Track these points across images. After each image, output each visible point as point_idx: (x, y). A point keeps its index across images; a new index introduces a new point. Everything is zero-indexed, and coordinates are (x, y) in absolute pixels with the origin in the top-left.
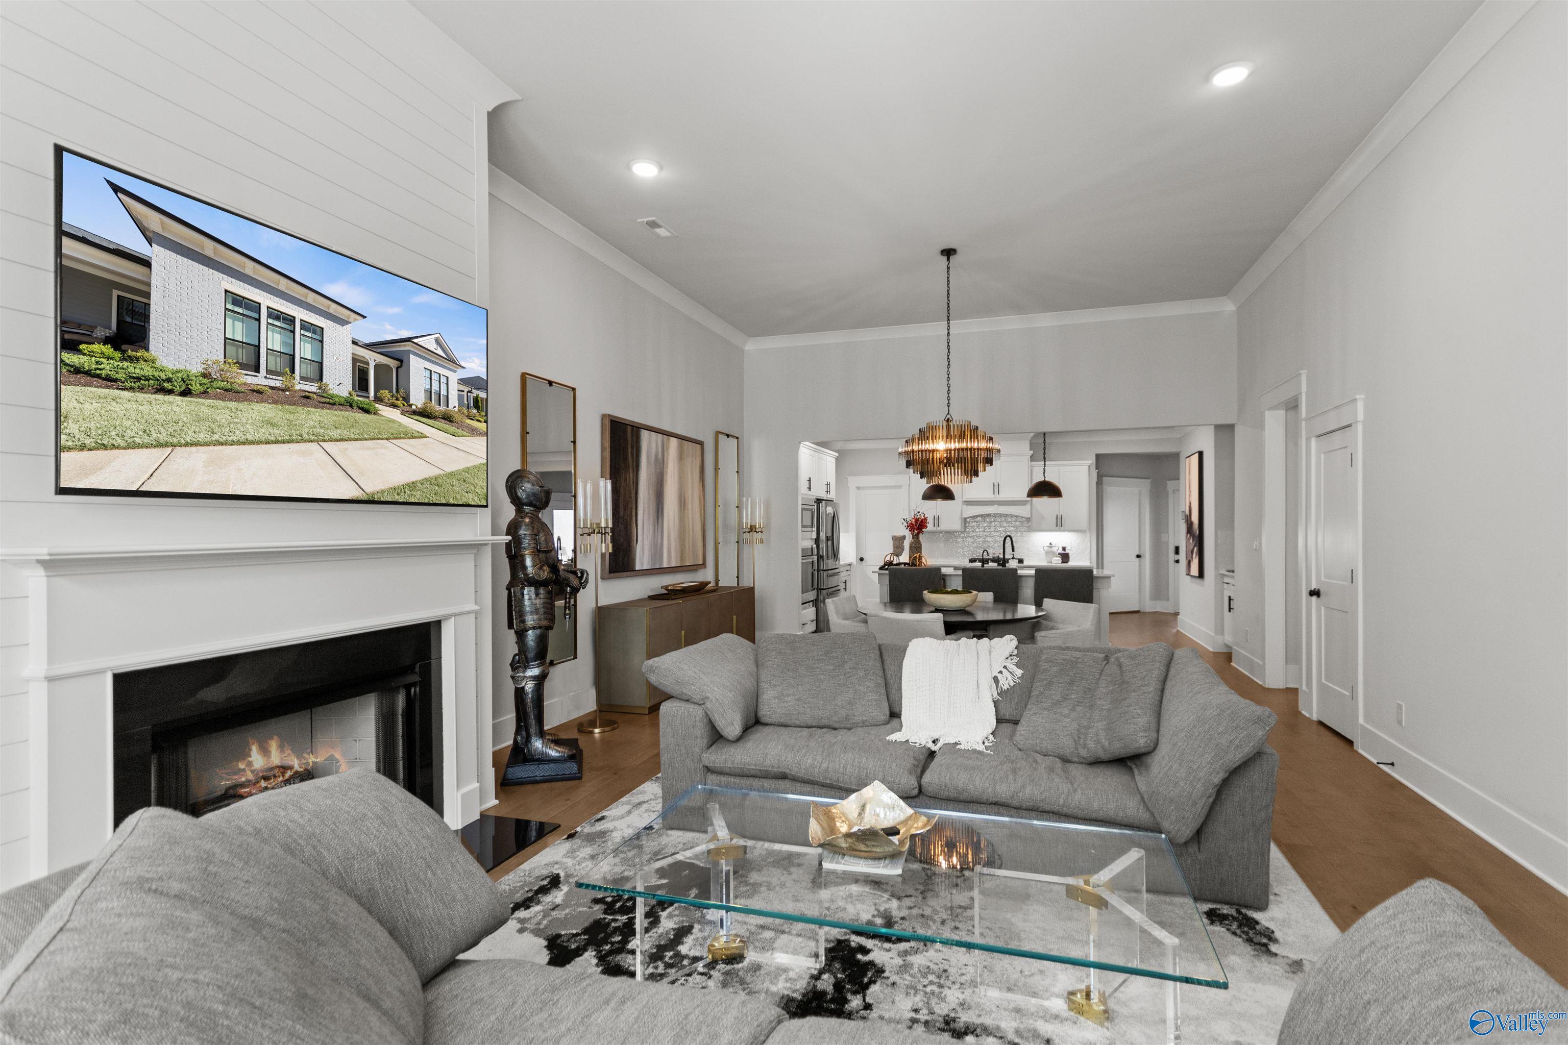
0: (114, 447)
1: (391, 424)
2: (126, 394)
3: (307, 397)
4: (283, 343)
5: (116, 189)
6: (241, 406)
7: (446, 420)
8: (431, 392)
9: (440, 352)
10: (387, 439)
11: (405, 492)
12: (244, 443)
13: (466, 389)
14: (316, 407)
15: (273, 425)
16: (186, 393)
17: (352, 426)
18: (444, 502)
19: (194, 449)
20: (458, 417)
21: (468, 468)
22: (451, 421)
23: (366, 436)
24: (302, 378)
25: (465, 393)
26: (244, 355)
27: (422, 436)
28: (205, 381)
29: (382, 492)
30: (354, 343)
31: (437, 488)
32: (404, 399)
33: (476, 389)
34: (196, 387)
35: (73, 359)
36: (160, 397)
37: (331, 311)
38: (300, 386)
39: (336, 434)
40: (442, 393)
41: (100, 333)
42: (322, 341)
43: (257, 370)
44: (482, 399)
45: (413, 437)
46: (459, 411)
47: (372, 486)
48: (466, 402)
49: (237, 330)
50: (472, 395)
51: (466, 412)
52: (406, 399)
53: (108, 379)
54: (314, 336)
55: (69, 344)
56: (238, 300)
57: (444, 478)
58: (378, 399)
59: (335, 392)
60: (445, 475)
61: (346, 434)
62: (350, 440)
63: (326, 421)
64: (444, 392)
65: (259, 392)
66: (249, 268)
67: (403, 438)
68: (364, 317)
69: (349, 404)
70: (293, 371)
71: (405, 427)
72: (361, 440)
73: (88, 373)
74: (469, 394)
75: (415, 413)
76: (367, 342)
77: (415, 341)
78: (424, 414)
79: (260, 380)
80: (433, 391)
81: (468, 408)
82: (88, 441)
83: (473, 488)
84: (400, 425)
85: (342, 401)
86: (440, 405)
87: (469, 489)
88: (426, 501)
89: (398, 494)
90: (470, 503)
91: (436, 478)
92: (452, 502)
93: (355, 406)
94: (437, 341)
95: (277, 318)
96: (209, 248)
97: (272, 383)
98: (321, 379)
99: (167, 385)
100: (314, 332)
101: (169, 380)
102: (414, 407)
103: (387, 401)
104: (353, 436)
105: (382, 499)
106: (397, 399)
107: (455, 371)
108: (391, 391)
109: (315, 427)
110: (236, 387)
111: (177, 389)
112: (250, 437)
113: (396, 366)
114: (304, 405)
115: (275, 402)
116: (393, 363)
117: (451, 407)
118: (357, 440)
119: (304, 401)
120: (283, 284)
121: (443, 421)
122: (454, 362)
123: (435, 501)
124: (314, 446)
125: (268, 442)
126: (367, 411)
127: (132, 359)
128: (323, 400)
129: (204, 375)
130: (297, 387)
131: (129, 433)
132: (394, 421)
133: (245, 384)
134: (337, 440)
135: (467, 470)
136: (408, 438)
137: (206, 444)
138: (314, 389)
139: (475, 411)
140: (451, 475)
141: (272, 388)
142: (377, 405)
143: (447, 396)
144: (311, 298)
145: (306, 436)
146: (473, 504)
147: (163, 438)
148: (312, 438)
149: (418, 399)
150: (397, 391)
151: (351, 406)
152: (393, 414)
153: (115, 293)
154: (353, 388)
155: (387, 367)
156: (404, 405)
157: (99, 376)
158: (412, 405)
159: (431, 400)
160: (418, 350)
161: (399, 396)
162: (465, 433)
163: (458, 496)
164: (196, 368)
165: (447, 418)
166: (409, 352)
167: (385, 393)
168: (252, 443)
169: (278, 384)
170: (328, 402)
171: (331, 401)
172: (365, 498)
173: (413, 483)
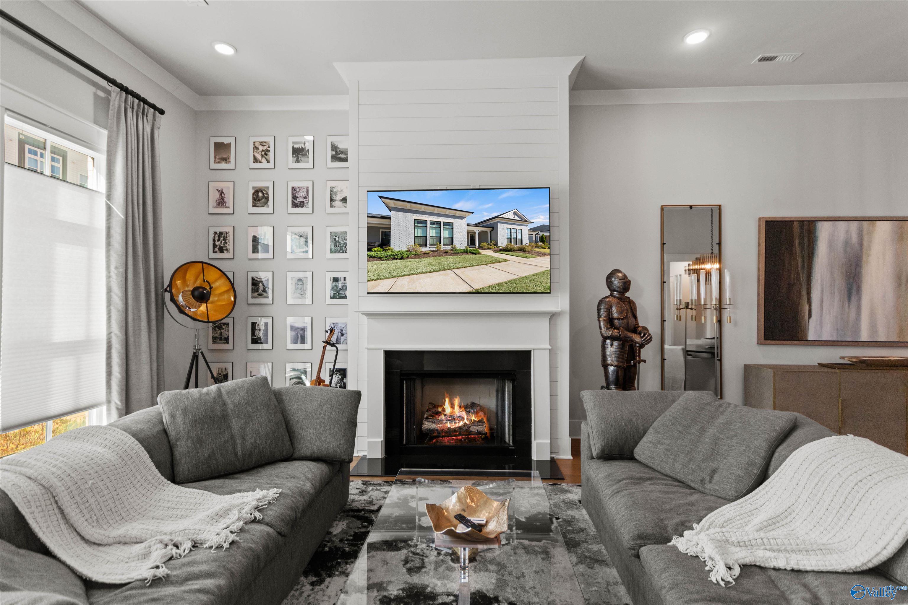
1: (487, 257)
2: (384, 262)
6: (420, 260)
7: (520, 251)
8: (511, 239)
9: (517, 218)
10: (485, 264)
13: (534, 233)
15: (432, 265)
16: (402, 258)
17: (467, 261)
20: (529, 249)
21: (536, 274)
22: (524, 251)
24: (444, 245)
26: (421, 241)
27: (506, 261)
28: (408, 253)
29: (483, 288)
30: (468, 225)
31: (515, 285)
32: (495, 245)
33: (541, 232)
34: (405, 256)
35: (371, 254)
36: (394, 261)
37: (457, 215)
38: (443, 248)
39: (459, 265)
41: (377, 244)
42: (453, 228)
43: (426, 245)
44: (546, 236)
45: (500, 262)
46: (530, 245)
47: (477, 286)
48: (534, 239)
50: (539, 236)
52: (496, 244)
53: (379, 258)
54: (449, 227)
55: (369, 250)
58: (480, 247)
59: (459, 248)
61: (464, 264)
62: (466, 267)
64: (519, 237)
65: (427, 254)
67: (494, 263)
68: (473, 213)
69: (466, 252)
70: (440, 243)
71: (496, 258)
73: (374, 257)
74: (536, 235)
75: (501, 250)
76: (474, 223)
77: (501, 216)
78: (507, 250)
79: (427, 249)
81: (536, 242)
84: (492, 257)
85: (462, 251)
86: (516, 244)
93: (468, 252)
94: (515, 213)
97: (432, 249)
98: (452, 244)
99: (396, 257)
100: (449, 225)
101: (396, 255)
102: (500, 248)
104: (468, 265)
106: (491, 246)
108: (487, 242)
110: (418, 253)
111: (399, 258)
112: (424, 271)
115: (433, 256)
116: (488, 230)
117: (524, 244)
121: (519, 252)
122: (526, 221)
124: (450, 271)
125: (430, 272)
126: (475, 254)
127: (386, 250)
128: (454, 252)
129: (407, 251)
130: (442, 249)
132: (489, 256)
133: (422, 251)
134: (460, 268)
135: (536, 275)
136: (498, 263)
138: (449, 248)
139: (541, 243)
140: (525, 278)
141: (432, 251)
142: (480, 250)
148: (449, 268)
150: (491, 242)
151: (467, 253)
152: (490, 253)
154: (468, 245)
155: (486, 232)
156: (495, 248)
157: (377, 258)
158: (499, 247)
159: (511, 242)
160: (503, 220)
162: (534, 256)
164: (405, 249)
165: (522, 250)
166: (497, 222)
167: (484, 244)
168: (424, 273)
169: (434, 249)
170: (456, 252)
171: (457, 252)
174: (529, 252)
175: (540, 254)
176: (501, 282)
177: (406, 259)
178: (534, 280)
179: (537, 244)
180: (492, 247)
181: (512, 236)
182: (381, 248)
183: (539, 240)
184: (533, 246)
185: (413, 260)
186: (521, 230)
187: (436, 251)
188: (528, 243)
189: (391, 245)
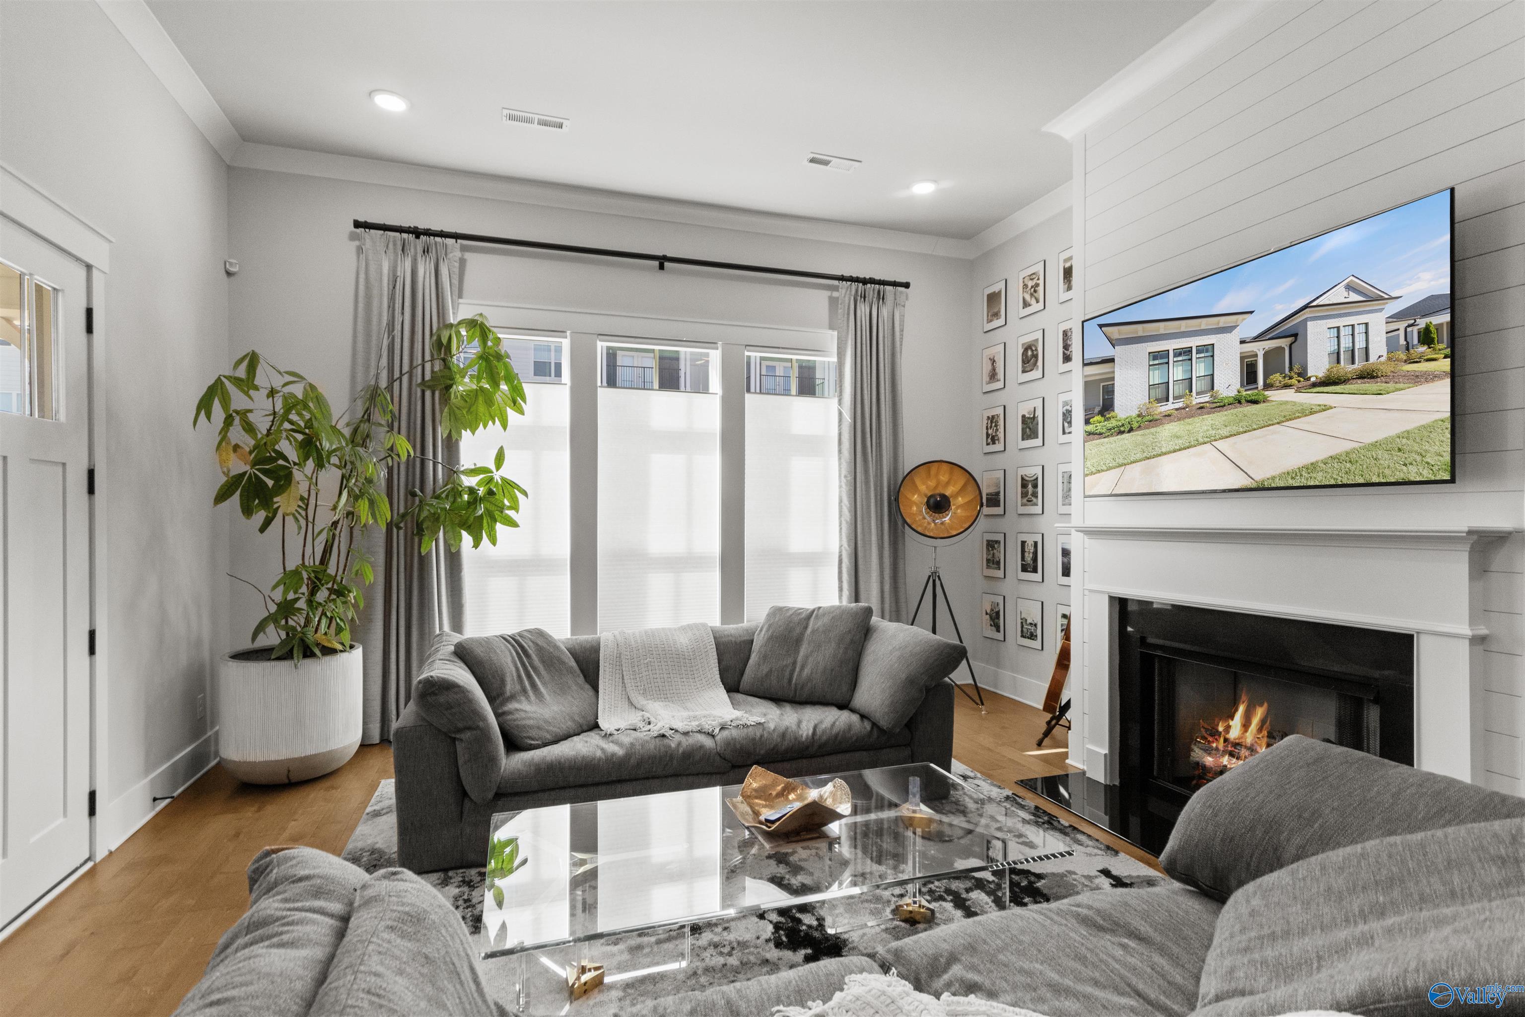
0: (1103, 471)
1: (1284, 407)
2: (1106, 440)
3: (1202, 408)
4: (1184, 371)
5: (1101, 326)
6: (1158, 429)
7: (1364, 378)
8: (1338, 354)
9: (1354, 297)
10: (1278, 423)
11: (1301, 475)
12: (1160, 455)
13: (1402, 325)
14: (1209, 413)
15: (1178, 437)
16: (1131, 430)
17: (1241, 421)
18: (1361, 481)
19: (1134, 465)
20: (1387, 369)
21: (1408, 432)
22: (1373, 377)
23: (1255, 427)
24: (1198, 394)
25: (1402, 333)
26: (1159, 393)
27: (1326, 408)
28: (1139, 419)
29: (1273, 478)
30: (1242, 342)
31: (1348, 465)
32: (1299, 375)
33: (1423, 316)
34: (1135, 425)
35: (1090, 428)
36: (1119, 437)
37: (1221, 325)
38: (1196, 400)
39: (1225, 432)
40: (1357, 347)
41: (1097, 410)
42: (1213, 356)
43: (1168, 400)
44: (1439, 327)
45: (1311, 413)
46: (1389, 359)
47: (1261, 474)
48: (1402, 342)
49: (1157, 377)
50: (1415, 329)
51: (1403, 356)
52: (1303, 374)
53: (1101, 434)
54: (1207, 354)
55: (1087, 422)
56: (1155, 355)
57: (1362, 451)
58: (1268, 386)
59: (1224, 395)
60: (1364, 448)
61: (1235, 429)
62: (1239, 433)
63: (1217, 423)
64: (1360, 343)
65: (1169, 416)
66: (1162, 328)
67: (1299, 417)
68: (1251, 312)
69: (1239, 401)
70: (1191, 391)
71: (1301, 404)
72: (1249, 431)
73: (1094, 434)
74: (1409, 329)
75: (1314, 385)
76: (1255, 334)
77: (1314, 304)
78: (1329, 382)
79: (1170, 406)
80: (1342, 350)
81: (1408, 349)
82: (1094, 470)
83: (1419, 458)
84: (1294, 404)
85: (1231, 400)
86: (1353, 363)
87: (1409, 460)
88: (1332, 482)
89: (1292, 478)
90: (1412, 479)
91: (1347, 454)
92: (1375, 479)
93: (1243, 401)
94: (1349, 288)
95: (1180, 354)
96: (1140, 330)
97: (1177, 406)
98: (1213, 388)
99: (1122, 429)
100: (1207, 351)
101: (1123, 425)
102: (1313, 379)
103: (1278, 384)
104: (1241, 430)
105: (1273, 485)
106: (1291, 378)
107: (1381, 310)
108: (1282, 372)
109: (1208, 430)
110: (1156, 417)
111: (1127, 430)
112: (1164, 450)
113: (1288, 344)
114: (1200, 415)
115: (1179, 420)
116: (1284, 343)
117: (1373, 358)
118: (1245, 432)
119: (1199, 411)
120: (1184, 326)
121: (1359, 381)
122: (1383, 299)
123: (1345, 481)
124: (1208, 446)
125: (1175, 451)
126: (1255, 402)
127: (1108, 419)
128: (1215, 405)
129: (1139, 416)
130: (1194, 403)
131: (1108, 461)
132: (1286, 403)
133: (1161, 413)
134: (1227, 437)
135: (1407, 435)
136: (1306, 416)
137: (1140, 461)
138: (1207, 399)
139: (1423, 349)
140: (1375, 445)
141: (1177, 409)
142: (1266, 393)
143: (1367, 349)
144: (1204, 324)
145: (1201, 440)
146: (1418, 479)
147: (1121, 461)
148: (1206, 440)
149: (1318, 366)
150: (1291, 369)
151: (1240, 402)
152: (1288, 395)
153: (1102, 384)
154: (1242, 385)
155: (1280, 349)
156: (1299, 381)
157: (1096, 434)
158: (1310, 378)
159: (1338, 362)
160: (1319, 311)
161: (1293, 374)
162: (1401, 386)
163: (1387, 472)
164: (1134, 413)
165: (1367, 375)
166: (1306, 320)
167: (1277, 378)
168: (1165, 454)
169: (1181, 405)
170: (1219, 405)
171: (1222, 404)
172: (1254, 485)
173: (1312, 464)
174: (1387, 378)
175: (1418, 379)
176: (1313, 460)
177: (1136, 430)
178: (1400, 450)
179: (1412, 351)
180: (1294, 381)
181: (1342, 345)
182: (1102, 416)
183: (1416, 341)
184: (1398, 360)
185: (1147, 431)
186: (1367, 324)
187: (1184, 408)
188: (1385, 354)
189: (1116, 408)
